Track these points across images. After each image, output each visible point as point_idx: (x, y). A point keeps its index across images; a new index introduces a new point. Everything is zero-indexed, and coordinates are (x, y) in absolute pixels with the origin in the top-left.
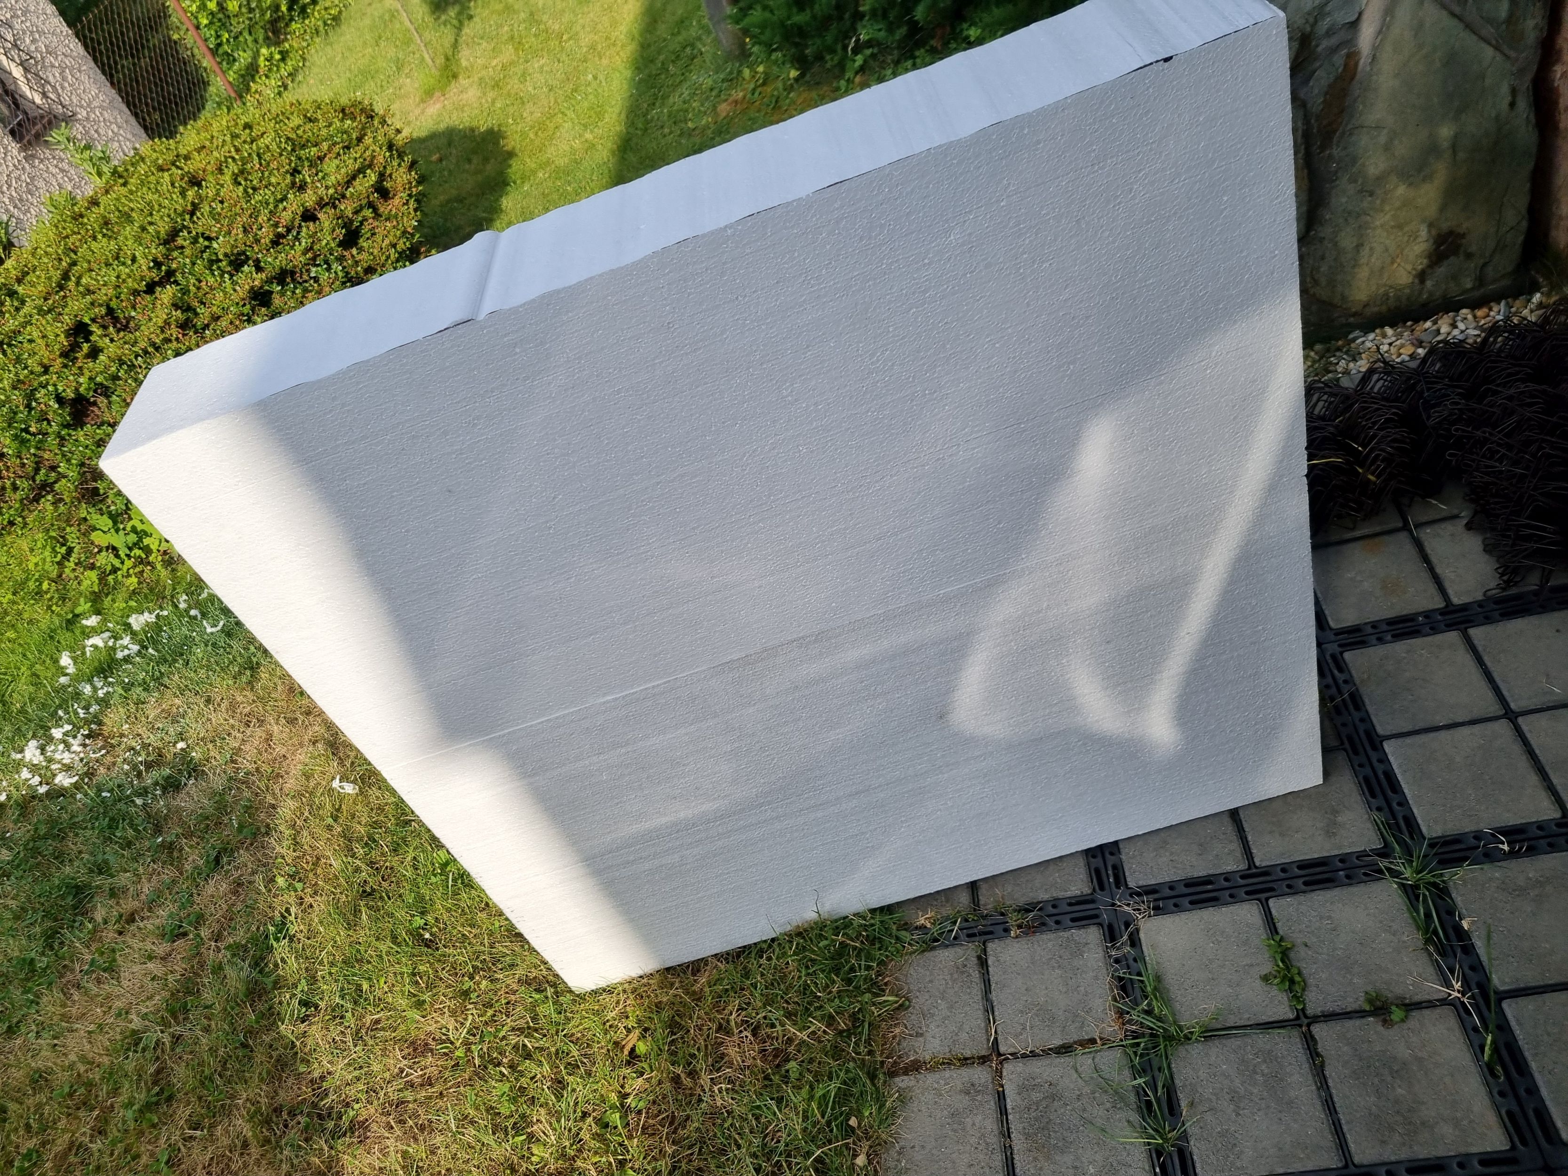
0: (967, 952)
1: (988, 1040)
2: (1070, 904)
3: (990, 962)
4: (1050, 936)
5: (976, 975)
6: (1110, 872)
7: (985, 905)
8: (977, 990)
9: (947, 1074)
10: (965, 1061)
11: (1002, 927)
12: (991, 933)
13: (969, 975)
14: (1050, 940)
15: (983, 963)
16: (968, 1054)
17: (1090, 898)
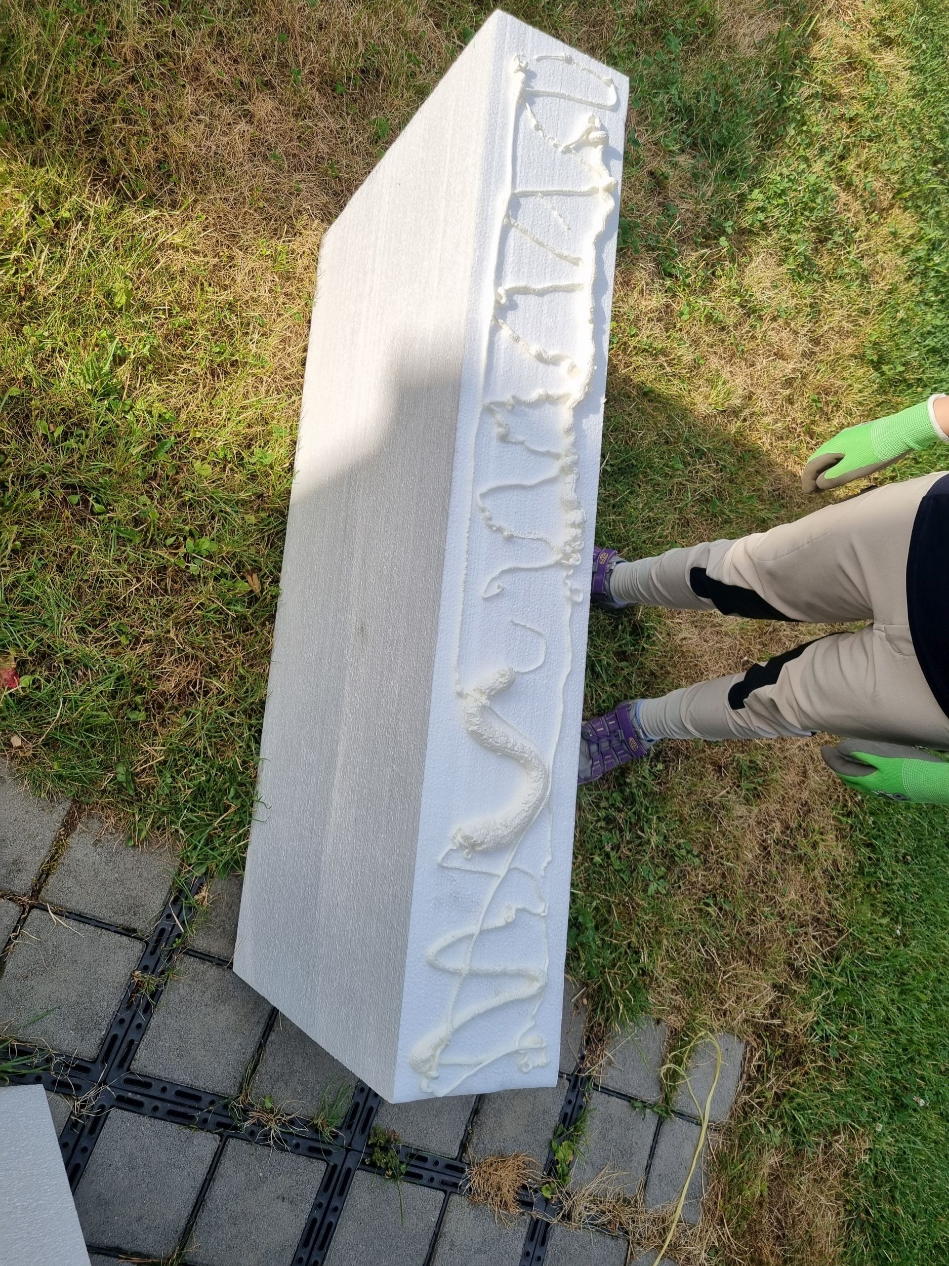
0: (145, 924)
1: (51, 903)
2: (132, 1042)
3: (125, 938)
4: (113, 1009)
5: (120, 920)
6: (138, 1097)
7: (182, 960)
8: (106, 915)
9: (44, 852)
10: (45, 874)
11: (151, 967)
12: (152, 953)
13: (123, 914)
14: (109, 1006)
15: (128, 932)
16: (51, 879)
17: (126, 1065)
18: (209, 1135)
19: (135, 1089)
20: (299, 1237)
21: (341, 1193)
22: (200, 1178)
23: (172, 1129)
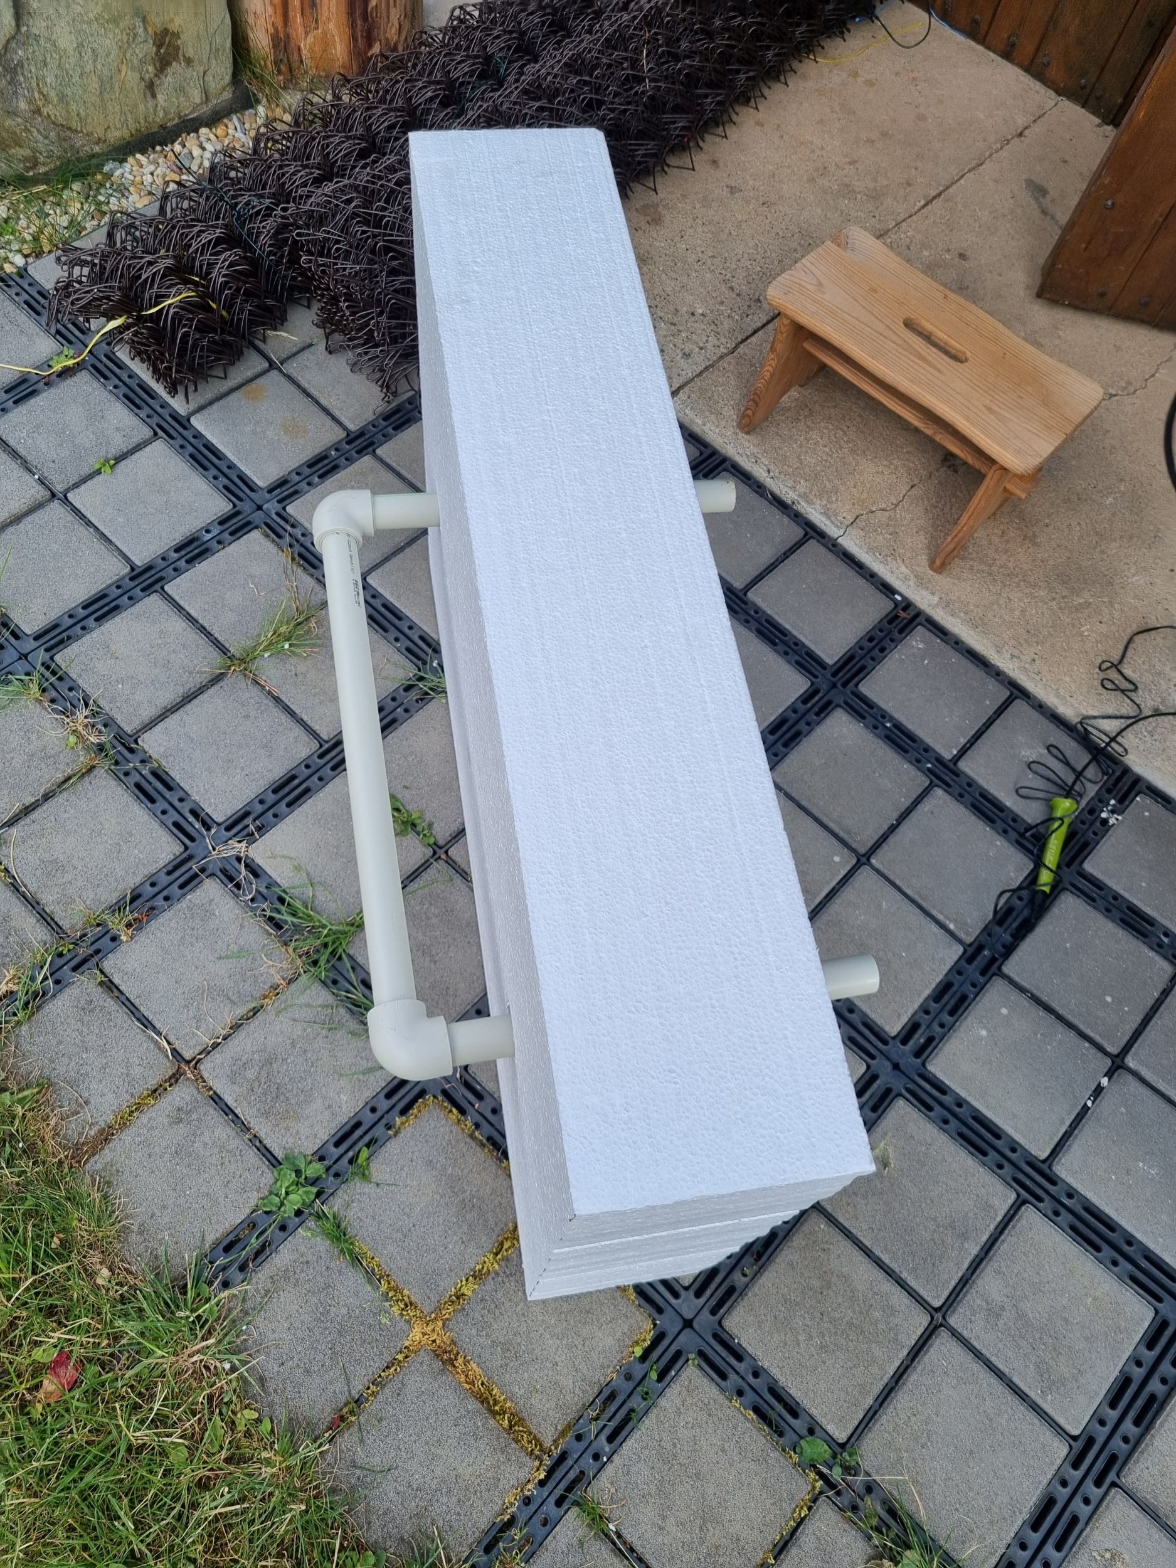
0: (84, 985)
1: (167, 1057)
2: (169, 873)
3: (116, 981)
4: (167, 915)
6: (191, 819)
7: (72, 927)
8: (120, 1015)
9: (144, 1119)
10: (156, 1092)
11: (108, 936)
12: (98, 952)
13: (102, 1008)
14: (170, 920)
15: (109, 986)
16: (153, 1083)
17: (185, 855)
18: (146, 748)
19: (189, 829)
20: (120, 616)
21: (56, 626)
22: (176, 717)
23: (176, 774)
